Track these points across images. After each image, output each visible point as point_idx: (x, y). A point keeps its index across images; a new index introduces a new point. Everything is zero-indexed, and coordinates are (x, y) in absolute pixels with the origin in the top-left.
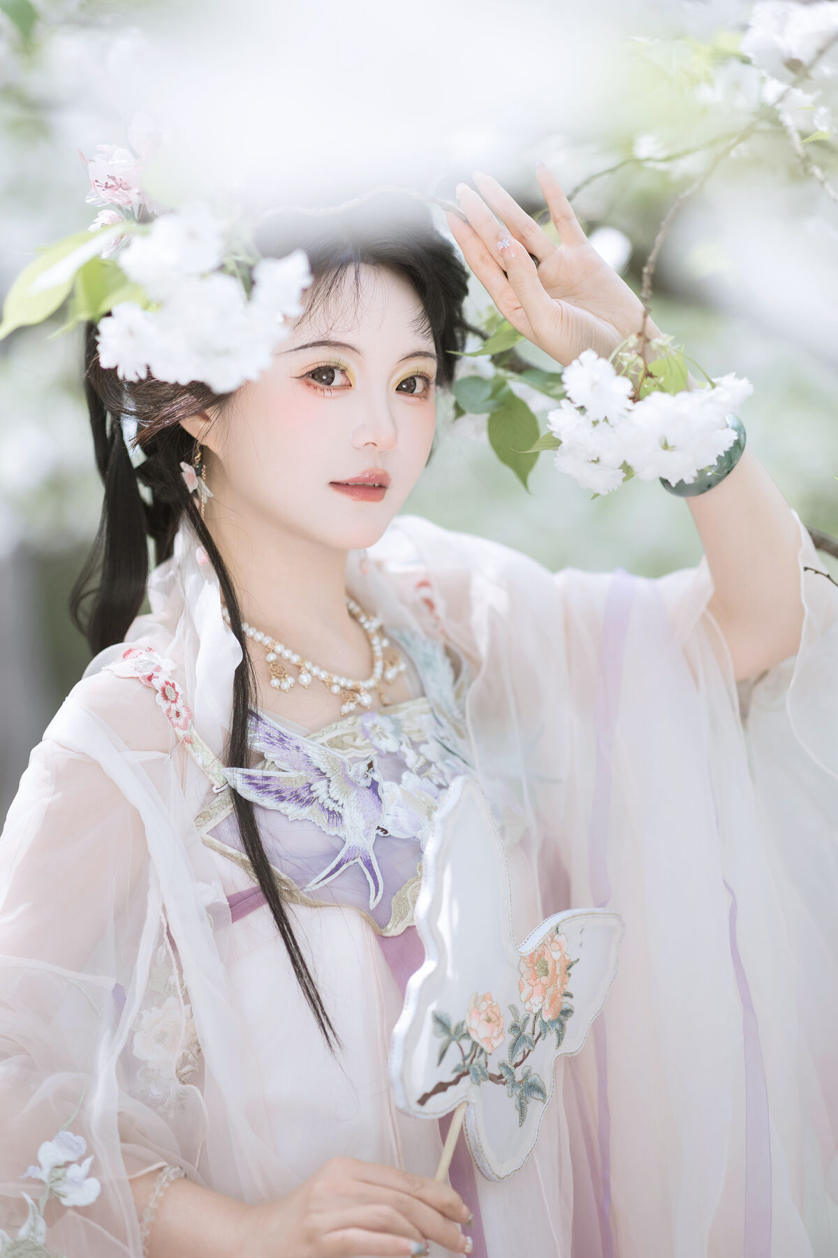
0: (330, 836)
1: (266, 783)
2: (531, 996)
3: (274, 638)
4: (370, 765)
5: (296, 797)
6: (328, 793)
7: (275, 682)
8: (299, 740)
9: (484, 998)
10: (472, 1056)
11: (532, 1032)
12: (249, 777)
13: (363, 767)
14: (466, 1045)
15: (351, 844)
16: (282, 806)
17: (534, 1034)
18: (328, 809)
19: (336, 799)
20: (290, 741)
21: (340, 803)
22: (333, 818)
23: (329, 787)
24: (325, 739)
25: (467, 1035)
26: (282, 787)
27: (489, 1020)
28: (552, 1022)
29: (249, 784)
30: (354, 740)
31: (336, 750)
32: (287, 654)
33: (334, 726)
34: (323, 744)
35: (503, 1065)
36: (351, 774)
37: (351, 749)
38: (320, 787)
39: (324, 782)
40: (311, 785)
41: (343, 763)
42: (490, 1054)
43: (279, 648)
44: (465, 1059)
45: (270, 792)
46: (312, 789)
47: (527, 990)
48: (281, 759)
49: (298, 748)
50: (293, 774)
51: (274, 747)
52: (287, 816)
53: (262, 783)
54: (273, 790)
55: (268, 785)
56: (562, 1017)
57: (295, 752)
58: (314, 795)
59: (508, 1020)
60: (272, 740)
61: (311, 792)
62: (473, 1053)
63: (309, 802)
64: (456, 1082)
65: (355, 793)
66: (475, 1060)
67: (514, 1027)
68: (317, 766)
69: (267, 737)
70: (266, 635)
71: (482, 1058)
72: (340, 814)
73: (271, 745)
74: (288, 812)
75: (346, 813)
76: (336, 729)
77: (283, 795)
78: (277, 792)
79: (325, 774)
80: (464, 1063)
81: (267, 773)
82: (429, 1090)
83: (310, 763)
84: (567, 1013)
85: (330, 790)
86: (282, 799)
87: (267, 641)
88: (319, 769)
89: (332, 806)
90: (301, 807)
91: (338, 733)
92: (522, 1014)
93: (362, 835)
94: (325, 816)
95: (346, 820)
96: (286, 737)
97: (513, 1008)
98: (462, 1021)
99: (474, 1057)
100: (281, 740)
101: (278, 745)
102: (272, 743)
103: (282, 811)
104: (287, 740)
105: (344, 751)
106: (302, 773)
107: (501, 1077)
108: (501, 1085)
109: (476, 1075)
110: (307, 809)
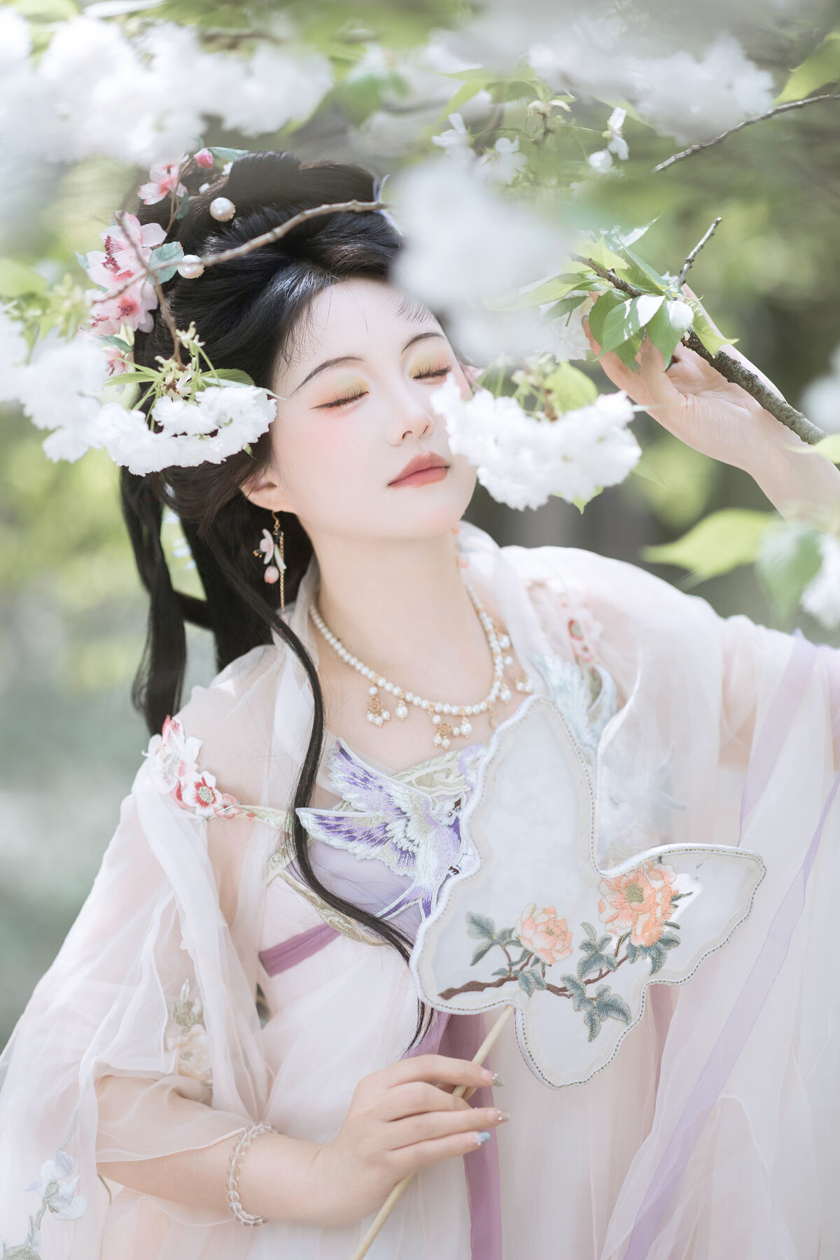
0: (398, 876)
1: (338, 823)
2: (615, 919)
3: (376, 672)
4: (458, 803)
5: (369, 837)
6: (405, 832)
7: (370, 717)
8: (384, 779)
9: (545, 911)
10: (522, 964)
11: (614, 953)
12: (320, 817)
13: (450, 805)
14: (516, 953)
15: (418, 885)
16: (351, 845)
17: (616, 955)
18: (401, 849)
19: (412, 838)
20: (375, 781)
21: (416, 842)
22: (405, 858)
23: (407, 826)
24: (412, 778)
25: (518, 943)
26: (355, 827)
27: (550, 933)
28: (646, 949)
29: (319, 824)
30: (447, 777)
31: (424, 788)
32: (388, 687)
33: (427, 763)
34: (410, 783)
35: (568, 979)
36: (433, 813)
37: (440, 787)
38: (397, 828)
39: (403, 822)
40: (386, 825)
41: (427, 803)
42: (550, 966)
43: (381, 682)
44: (511, 964)
45: (341, 832)
46: (387, 829)
47: (609, 912)
48: (360, 800)
49: (381, 787)
50: (368, 814)
51: (356, 787)
52: (355, 855)
53: (333, 823)
54: (343, 829)
55: (339, 825)
56: (661, 946)
57: (377, 791)
58: (389, 835)
59: (580, 937)
60: (356, 780)
61: (386, 832)
62: (525, 961)
63: (381, 842)
64: (500, 983)
65: (435, 832)
66: (527, 968)
67: (587, 946)
68: (398, 806)
69: (352, 777)
70: (371, 669)
71: (538, 968)
72: (413, 854)
73: (353, 786)
74: (357, 851)
75: (421, 854)
76: (428, 766)
77: (354, 834)
78: (348, 832)
79: (405, 813)
80: (511, 969)
81: (340, 814)
82: (457, 986)
83: (390, 803)
84: (669, 942)
85: (408, 830)
86: (352, 838)
87: (371, 675)
88: (399, 809)
89: (405, 845)
90: (372, 846)
91: (429, 770)
92: (600, 935)
93: (432, 874)
94: (397, 855)
95: (420, 860)
96: (371, 777)
97: (587, 927)
98: (510, 927)
99: (526, 964)
100: (365, 780)
101: (361, 785)
102: (355, 783)
103: (350, 851)
104: (371, 779)
105: (432, 789)
106: (380, 813)
107: (564, 989)
108: (563, 998)
109: (527, 982)
110: (379, 848)
